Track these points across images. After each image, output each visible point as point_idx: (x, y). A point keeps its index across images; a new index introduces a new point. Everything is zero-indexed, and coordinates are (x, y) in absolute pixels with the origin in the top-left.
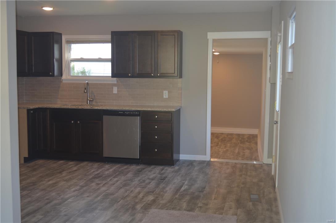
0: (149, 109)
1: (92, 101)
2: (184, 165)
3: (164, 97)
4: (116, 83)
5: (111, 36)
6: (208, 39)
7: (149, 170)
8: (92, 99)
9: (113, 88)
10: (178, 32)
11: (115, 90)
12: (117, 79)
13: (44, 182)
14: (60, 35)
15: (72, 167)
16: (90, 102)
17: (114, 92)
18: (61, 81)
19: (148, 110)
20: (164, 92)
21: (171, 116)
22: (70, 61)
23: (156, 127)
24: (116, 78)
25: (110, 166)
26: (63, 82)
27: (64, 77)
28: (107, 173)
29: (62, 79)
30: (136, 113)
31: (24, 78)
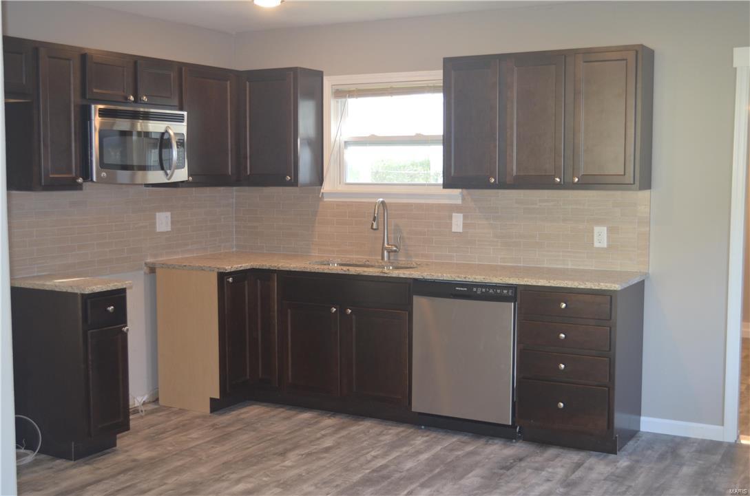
0: (542, 282)
1: (395, 251)
2: (649, 452)
3: (597, 245)
4: (459, 202)
5: (442, 71)
6: (736, 68)
7: (537, 465)
8: (396, 247)
9: (451, 217)
10: (637, 52)
11: (457, 223)
12: (461, 193)
13: (225, 484)
14: (320, 75)
15: (324, 436)
16: (391, 253)
17: (454, 229)
18: (319, 198)
19: (539, 284)
20: (597, 229)
21: (609, 306)
22: (343, 144)
23: (563, 336)
24: (460, 190)
25: (427, 442)
26: (325, 200)
27: (327, 187)
28: (409, 464)
29: (322, 191)
30: (505, 291)
31: (235, 188)
